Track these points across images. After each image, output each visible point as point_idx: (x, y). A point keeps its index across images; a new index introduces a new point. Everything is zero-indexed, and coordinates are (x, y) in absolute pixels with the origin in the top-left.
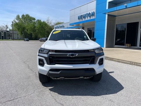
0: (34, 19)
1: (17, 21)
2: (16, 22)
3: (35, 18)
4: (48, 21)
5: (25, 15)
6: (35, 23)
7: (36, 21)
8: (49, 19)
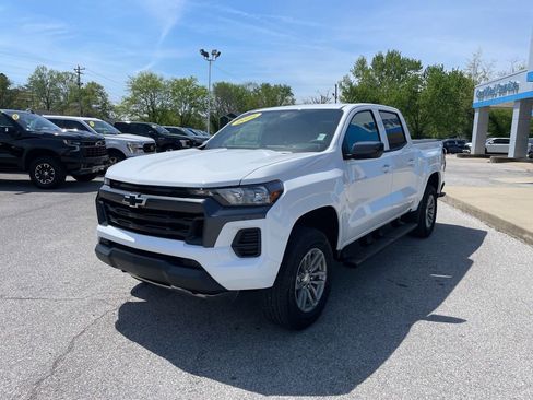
0: (417, 66)
1: (355, 81)
2: (350, 84)
3: (419, 63)
4: (474, 67)
5: (385, 54)
6: (416, 80)
7: (421, 72)
8: (481, 58)
